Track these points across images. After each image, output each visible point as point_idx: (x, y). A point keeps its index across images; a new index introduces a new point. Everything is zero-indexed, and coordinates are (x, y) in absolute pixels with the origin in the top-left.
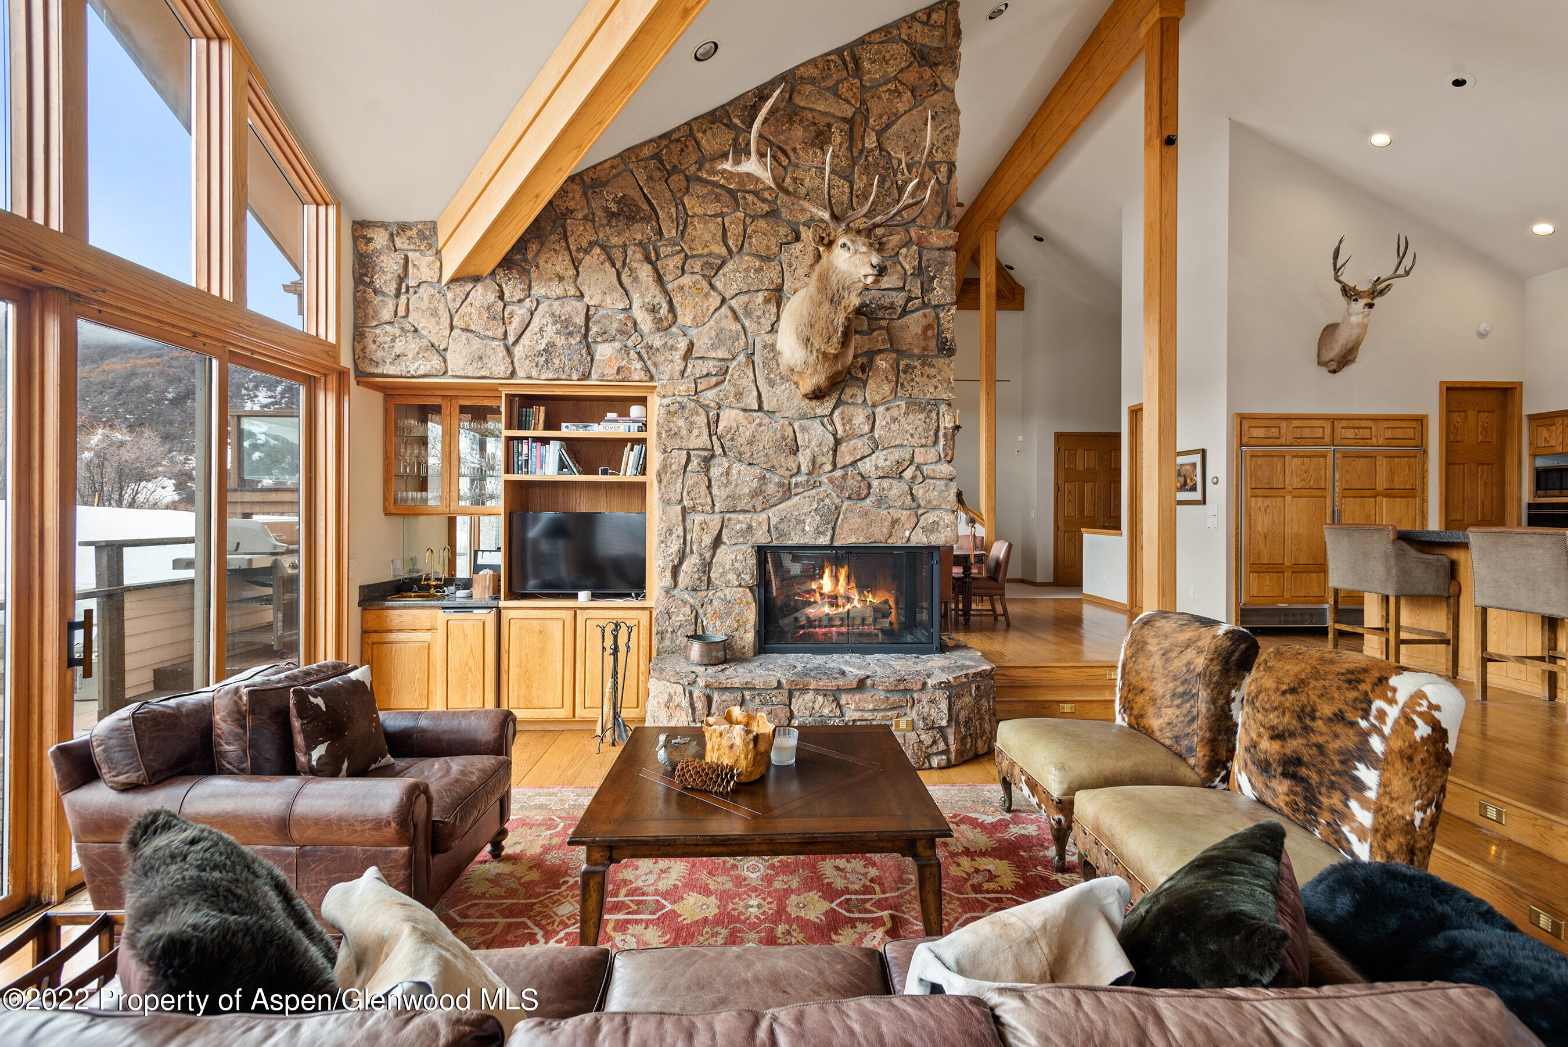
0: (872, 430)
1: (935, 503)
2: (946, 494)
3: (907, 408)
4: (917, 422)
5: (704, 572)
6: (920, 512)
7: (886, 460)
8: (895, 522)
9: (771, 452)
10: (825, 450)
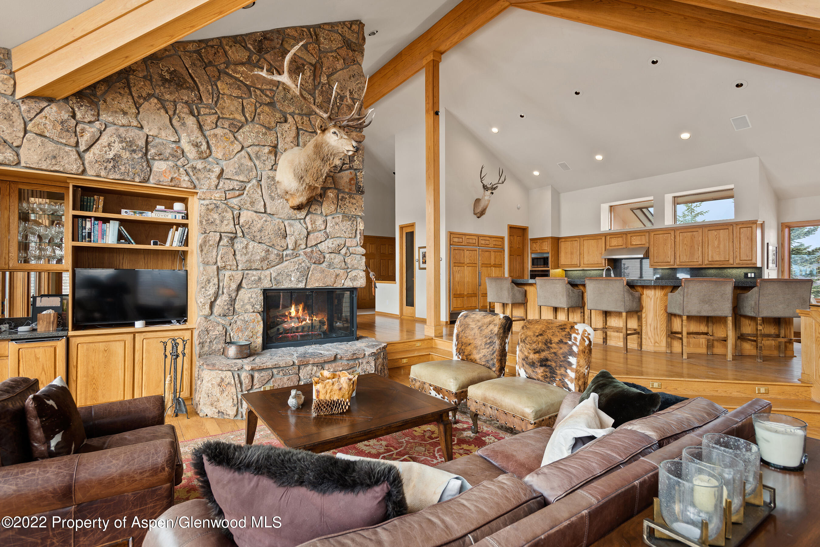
0: (326, 228)
1: (355, 266)
2: (361, 262)
3: (343, 218)
4: (347, 226)
5: (231, 305)
6: (349, 270)
7: (333, 244)
8: (337, 275)
9: (272, 236)
10: (302, 237)
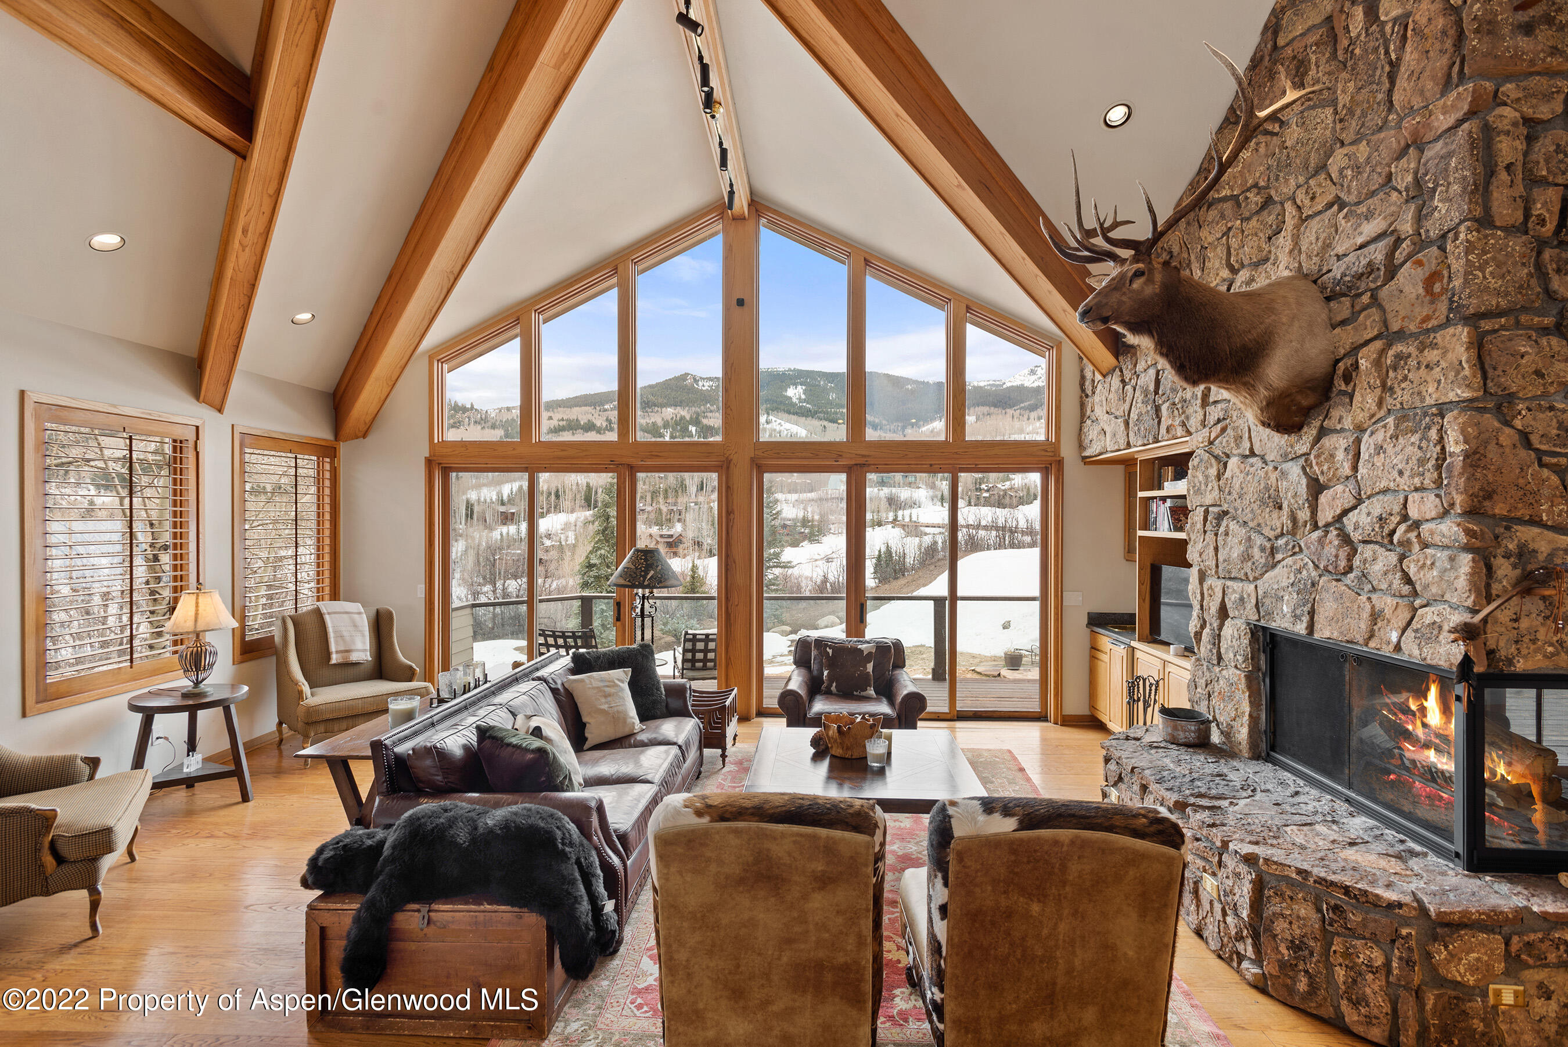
0: (1355, 468)
1: (1434, 590)
2: (1452, 575)
3: (1397, 426)
4: (1410, 449)
5: (1214, 644)
6: (1418, 602)
7: (1369, 514)
8: (1375, 616)
9: (1255, 506)
10: (1300, 502)
